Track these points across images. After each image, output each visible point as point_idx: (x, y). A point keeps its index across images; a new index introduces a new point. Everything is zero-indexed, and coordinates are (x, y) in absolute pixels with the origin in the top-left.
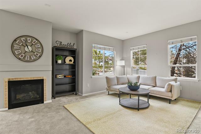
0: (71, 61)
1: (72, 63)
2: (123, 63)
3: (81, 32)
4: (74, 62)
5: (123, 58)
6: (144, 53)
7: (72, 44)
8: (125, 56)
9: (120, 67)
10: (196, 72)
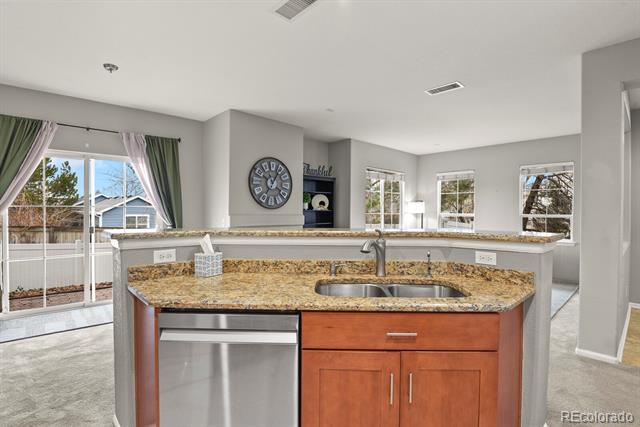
0: (322, 203)
1: (325, 208)
2: (420, 208)
3: (346, 142)
4: (331, 206)
5: (417, 196)
6: (466, 186)
7: (326, 169)
8: (423, 191)
9: (413, 217)
10: (571, 228)
